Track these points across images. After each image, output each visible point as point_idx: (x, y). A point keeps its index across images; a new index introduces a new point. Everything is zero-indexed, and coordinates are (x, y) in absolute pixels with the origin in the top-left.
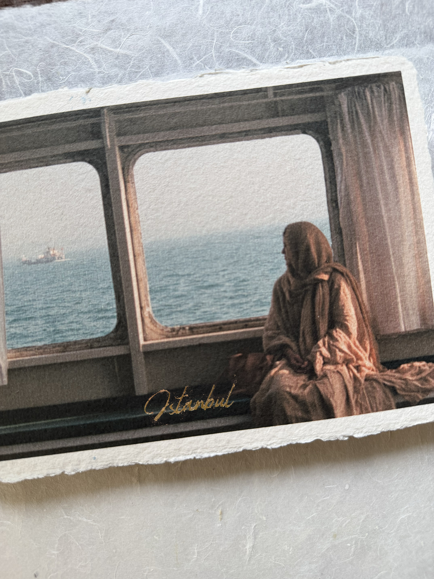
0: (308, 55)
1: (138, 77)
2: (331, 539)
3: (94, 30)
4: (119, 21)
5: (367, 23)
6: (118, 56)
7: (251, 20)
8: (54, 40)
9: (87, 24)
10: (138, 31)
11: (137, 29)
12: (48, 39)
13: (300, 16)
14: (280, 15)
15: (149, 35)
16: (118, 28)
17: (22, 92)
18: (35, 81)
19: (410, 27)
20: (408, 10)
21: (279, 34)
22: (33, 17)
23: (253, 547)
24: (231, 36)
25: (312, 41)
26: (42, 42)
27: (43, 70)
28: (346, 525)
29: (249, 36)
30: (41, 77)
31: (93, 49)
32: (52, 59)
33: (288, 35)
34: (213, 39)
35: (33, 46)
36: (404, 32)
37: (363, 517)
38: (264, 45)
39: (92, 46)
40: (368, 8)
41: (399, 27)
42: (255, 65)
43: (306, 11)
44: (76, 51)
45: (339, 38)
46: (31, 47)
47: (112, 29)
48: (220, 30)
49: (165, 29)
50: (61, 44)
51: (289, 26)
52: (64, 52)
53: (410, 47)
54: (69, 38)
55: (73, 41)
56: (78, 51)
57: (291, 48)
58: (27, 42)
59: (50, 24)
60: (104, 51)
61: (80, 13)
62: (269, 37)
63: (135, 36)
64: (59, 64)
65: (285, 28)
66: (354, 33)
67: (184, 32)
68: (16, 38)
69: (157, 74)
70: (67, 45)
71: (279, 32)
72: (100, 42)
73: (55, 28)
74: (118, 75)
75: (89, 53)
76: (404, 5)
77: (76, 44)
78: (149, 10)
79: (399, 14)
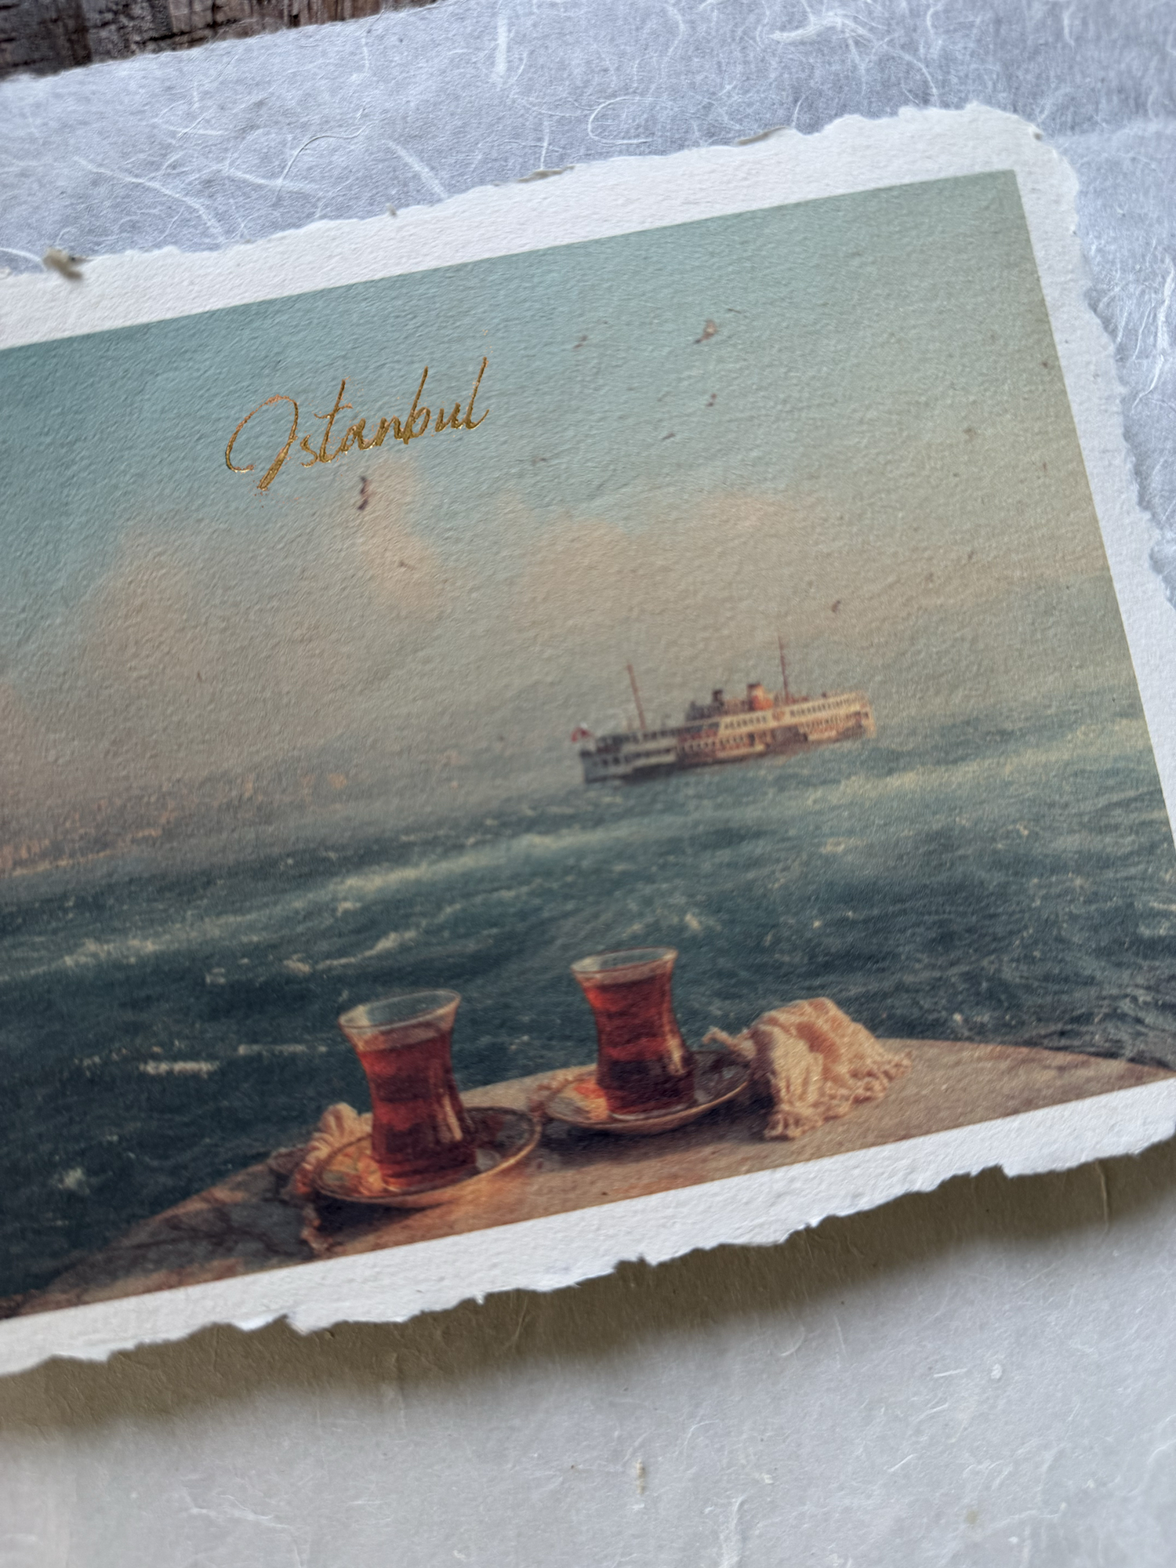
2: (962, 1527)
3: (210, 132)
4: (278, 104)
5: (962, 74)
7: (641, 81)
8: (100, 165)
9: (190, 116)
10: (331, 128)
11: (327, 122)
12: (84, 162)
13: (774, 63)
14: (719, 64)
15: (361, 138)
16: (276, 123)
19: (1078, 78)
20: (1071, 33)
22: (38, 105)
26: (66, 171)
28: (1001, 1485)
29: (639, 126)
31: (208, 183)
32: (97, 217)
35: (42, 186)
36: (1062, 91)
37: (1048, 1456)
39: (205, 174)
40: (960, 34)
41: (1048, 78)
43: (793, 49)
44: (164, 190)
47: (258, 127)
48: (558, 114)
49: (404, 118)
50: (121, 176)
51: (747, 91)
53: (1083, 132)
54: (142, 156)
55: (154, 166)
56: (167, 192)
59: (85, 123)
60: (240, 185)
61: (170, 88)
63: (323, 143)
64: (116, 228)
65: (735, 98)
67: (460, 123)
70: (136, 176)
71: (722, 111)
73: (100, 133)
76: (1058, 19)
77: (162, 172)
78: (360, 69)
79: (1046, 44)
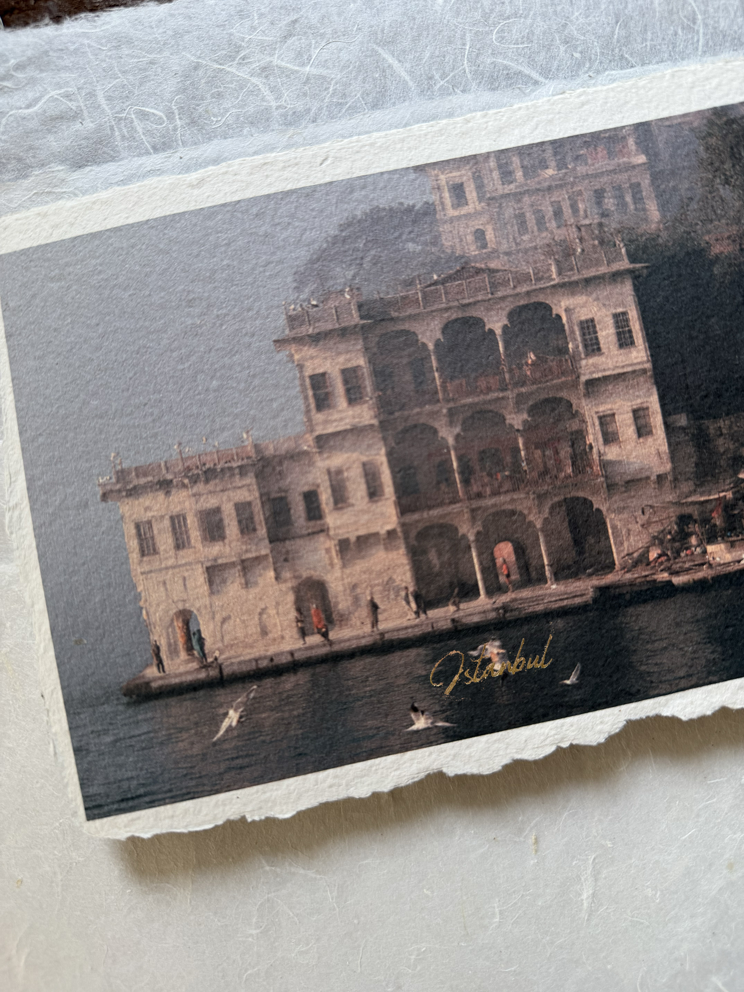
0: (624, 63)
1: (344, 111)
6: (308, 79)
17: (149, 146)
18: (171, 127)
21: (572, 29)
23: (594, 895)
24: (494, 37)
25: (627, 40)
27: (182, 108)
30: (180, 119)
33: (588, 31)
34: (464, 44)
38: (549, 49)
42: (536, 83)
45: (671, 32)
46: (159, 70)
52: (216, 77)
57: (593, 52)
58: (152, 63)
62: (557, 37)
66: (694, 23)
68: (133, 57)
69: (375, 106)
72: (276, 56)
74: (309, 110)
75: (259, 75)
